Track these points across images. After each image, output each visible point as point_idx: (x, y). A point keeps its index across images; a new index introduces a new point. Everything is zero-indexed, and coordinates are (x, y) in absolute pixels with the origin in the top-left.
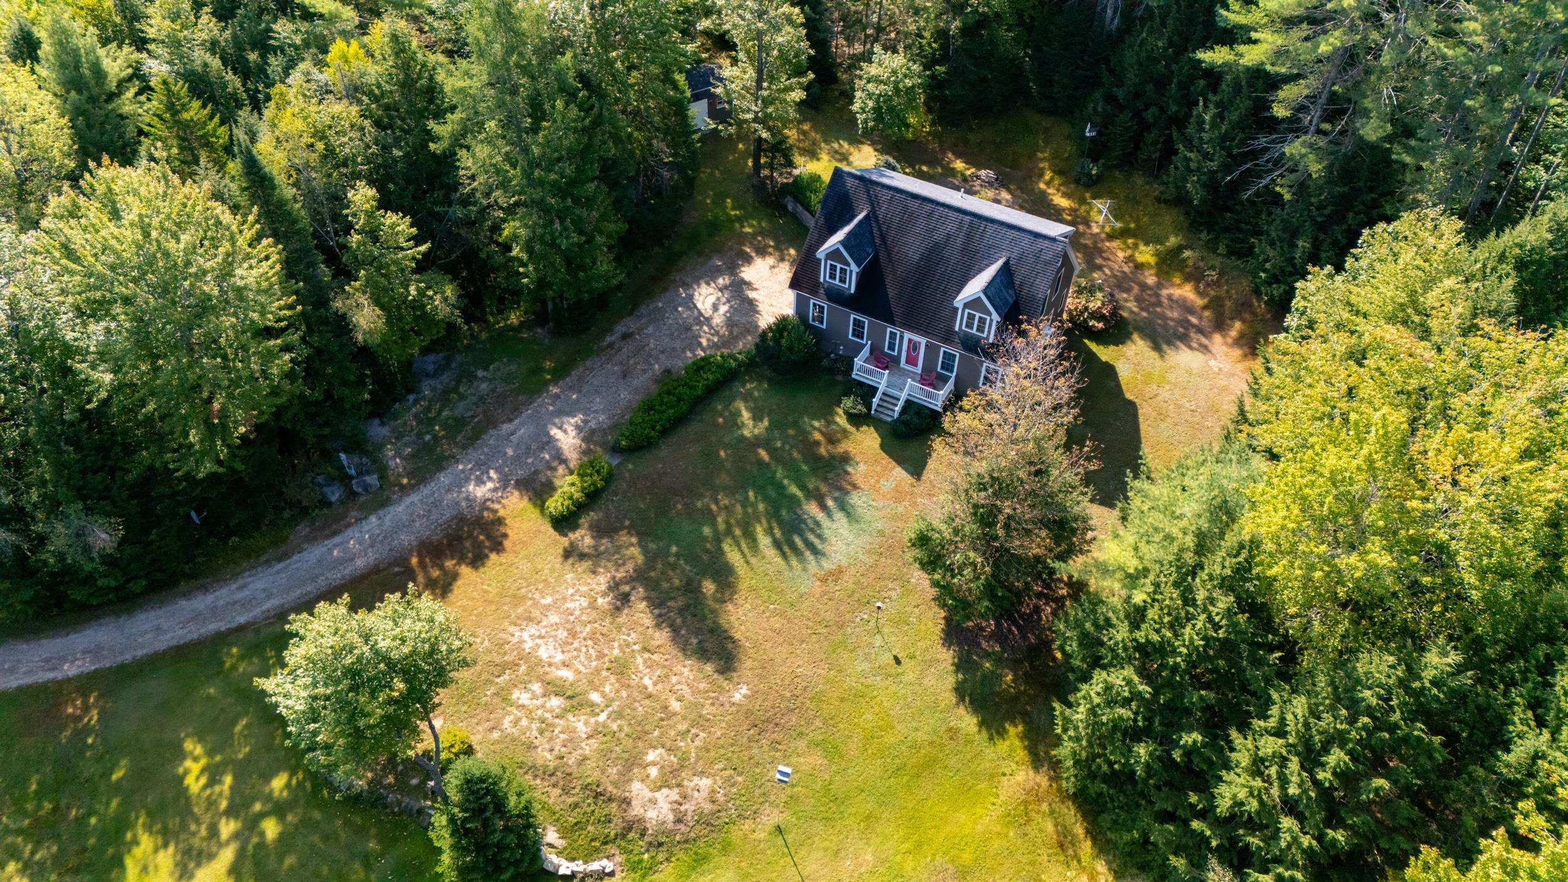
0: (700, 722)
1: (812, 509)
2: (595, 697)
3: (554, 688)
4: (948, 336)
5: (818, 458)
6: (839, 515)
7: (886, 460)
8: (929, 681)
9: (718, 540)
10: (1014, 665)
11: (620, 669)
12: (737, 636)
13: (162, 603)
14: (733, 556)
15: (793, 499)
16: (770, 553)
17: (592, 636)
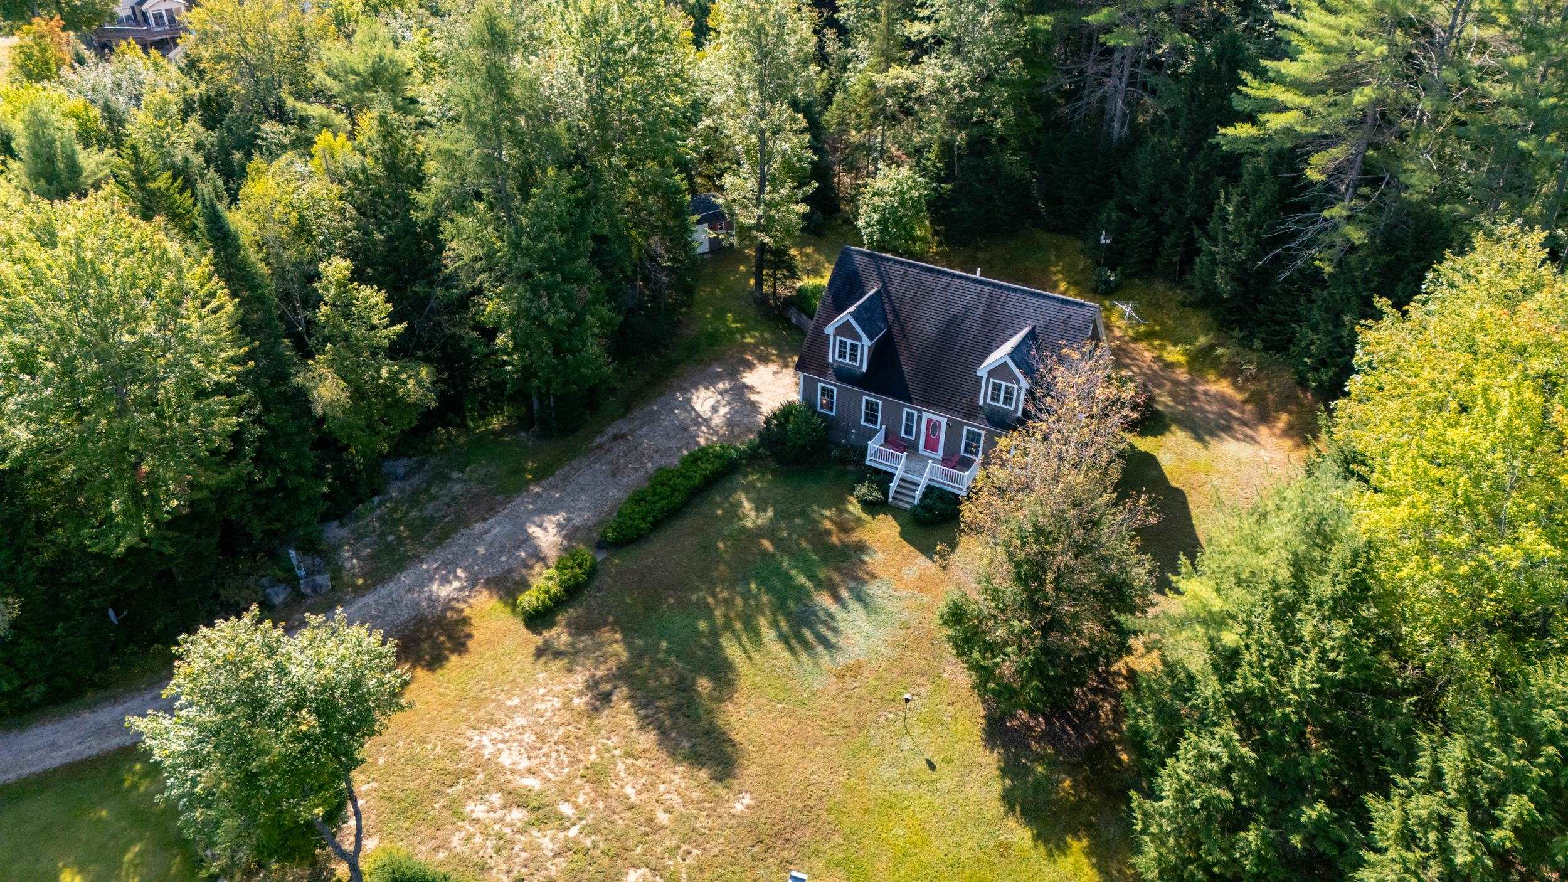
0: (693, 837)
1: (824, 600)
2: (566, 809)
3: (516, 799)
4: (972, 411)
5: (831, 548)
6: (855, 606)
7: (907, 548)
8: (972, 789)
9: (715, 634)
10: (1073, 769)
11: (597, 777)
12: (738, 738)
13: (62, 716)
14: (732, 651)
15: (801, 589)
16: (778, 648)
17: (565, 741)
